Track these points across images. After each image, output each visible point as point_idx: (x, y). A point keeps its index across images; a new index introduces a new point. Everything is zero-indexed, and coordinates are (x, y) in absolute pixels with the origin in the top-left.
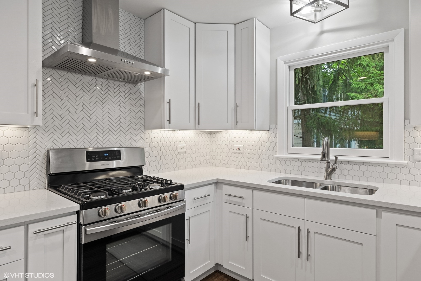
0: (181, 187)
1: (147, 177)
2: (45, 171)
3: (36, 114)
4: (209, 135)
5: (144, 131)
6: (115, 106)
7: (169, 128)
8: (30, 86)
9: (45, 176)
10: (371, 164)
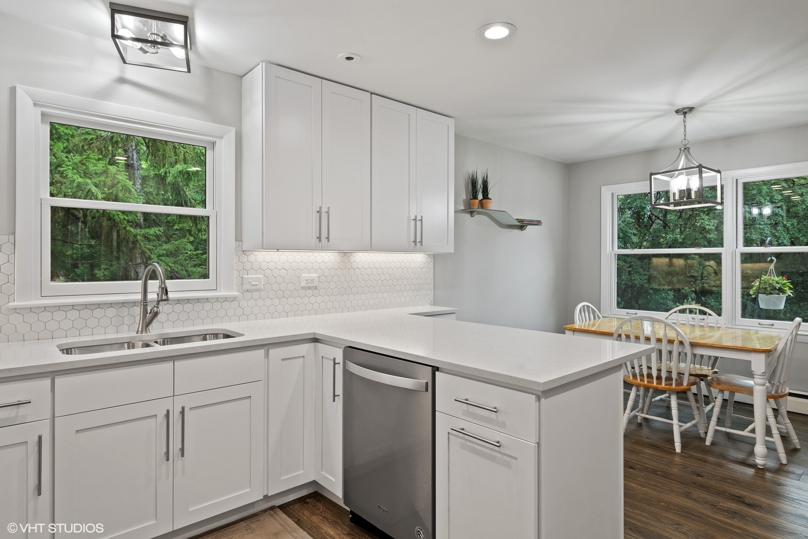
10: (198, 300)
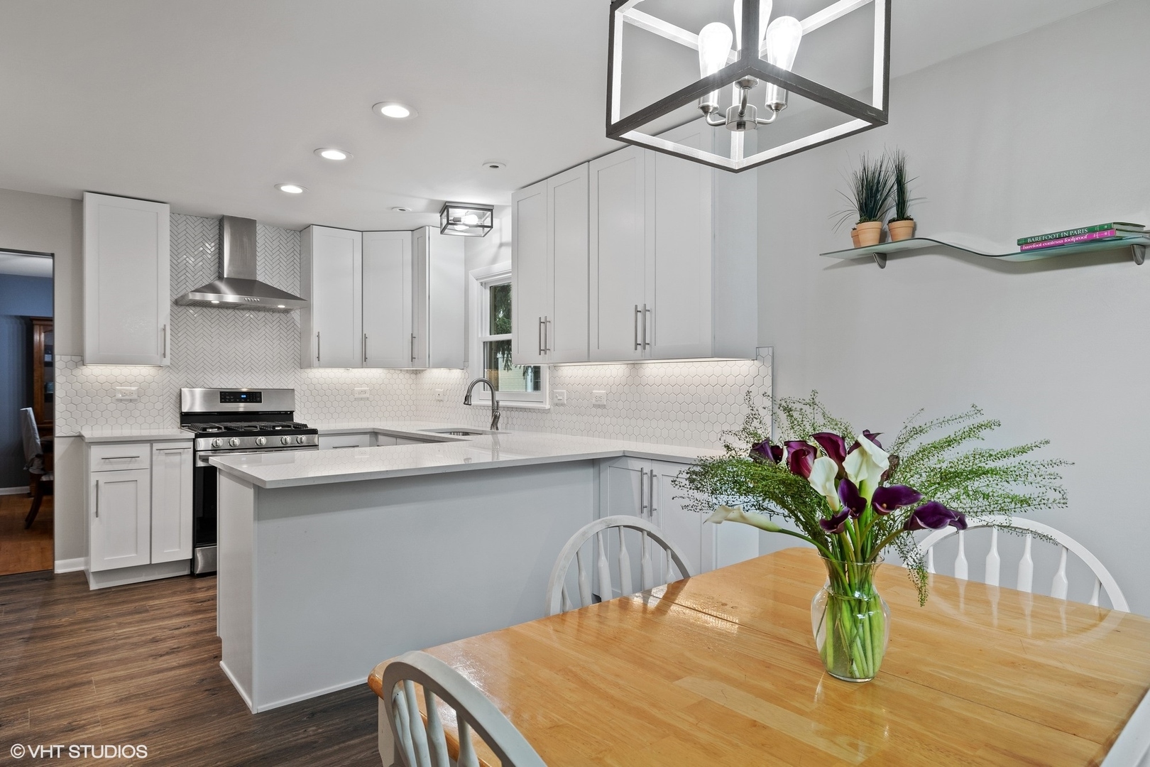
0: (314, 432)
1: (298, 424)
2: (178, 411)
3: (164, 355)
4: (413, 376)
5: (299, 370)
6: (259, 341)
7: (320, 367)
8: (159, 330)
9: (178, 415)
